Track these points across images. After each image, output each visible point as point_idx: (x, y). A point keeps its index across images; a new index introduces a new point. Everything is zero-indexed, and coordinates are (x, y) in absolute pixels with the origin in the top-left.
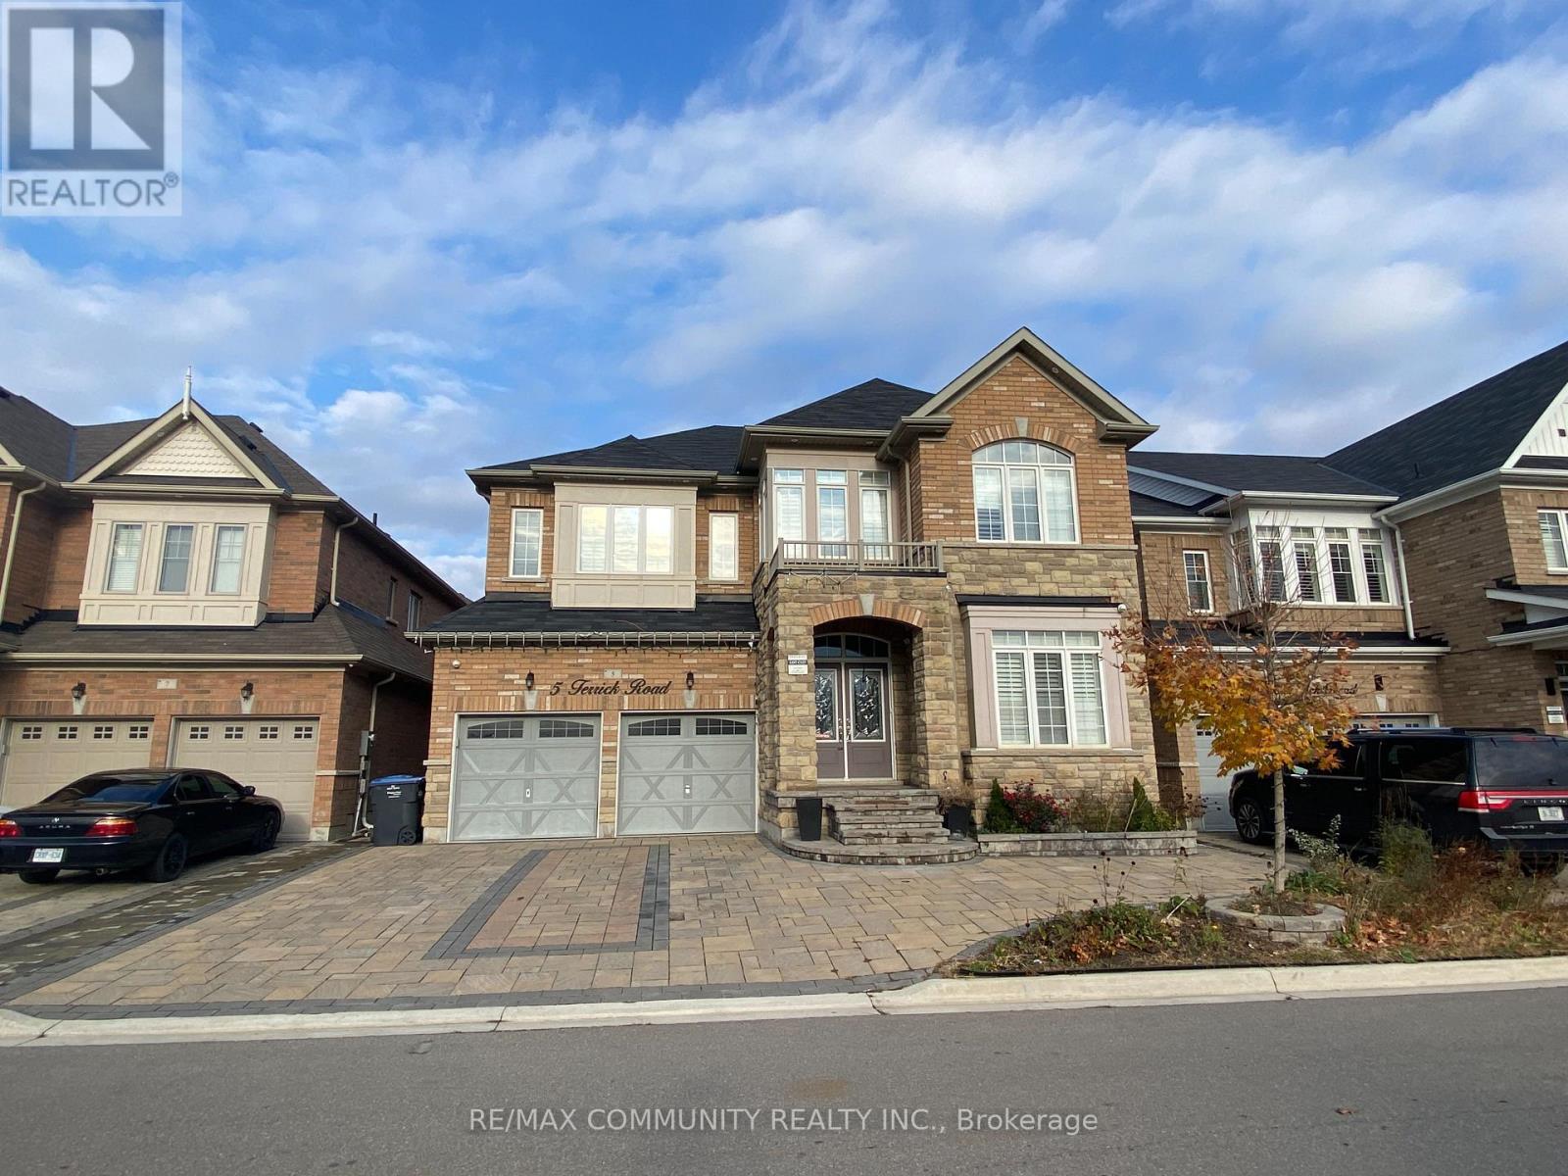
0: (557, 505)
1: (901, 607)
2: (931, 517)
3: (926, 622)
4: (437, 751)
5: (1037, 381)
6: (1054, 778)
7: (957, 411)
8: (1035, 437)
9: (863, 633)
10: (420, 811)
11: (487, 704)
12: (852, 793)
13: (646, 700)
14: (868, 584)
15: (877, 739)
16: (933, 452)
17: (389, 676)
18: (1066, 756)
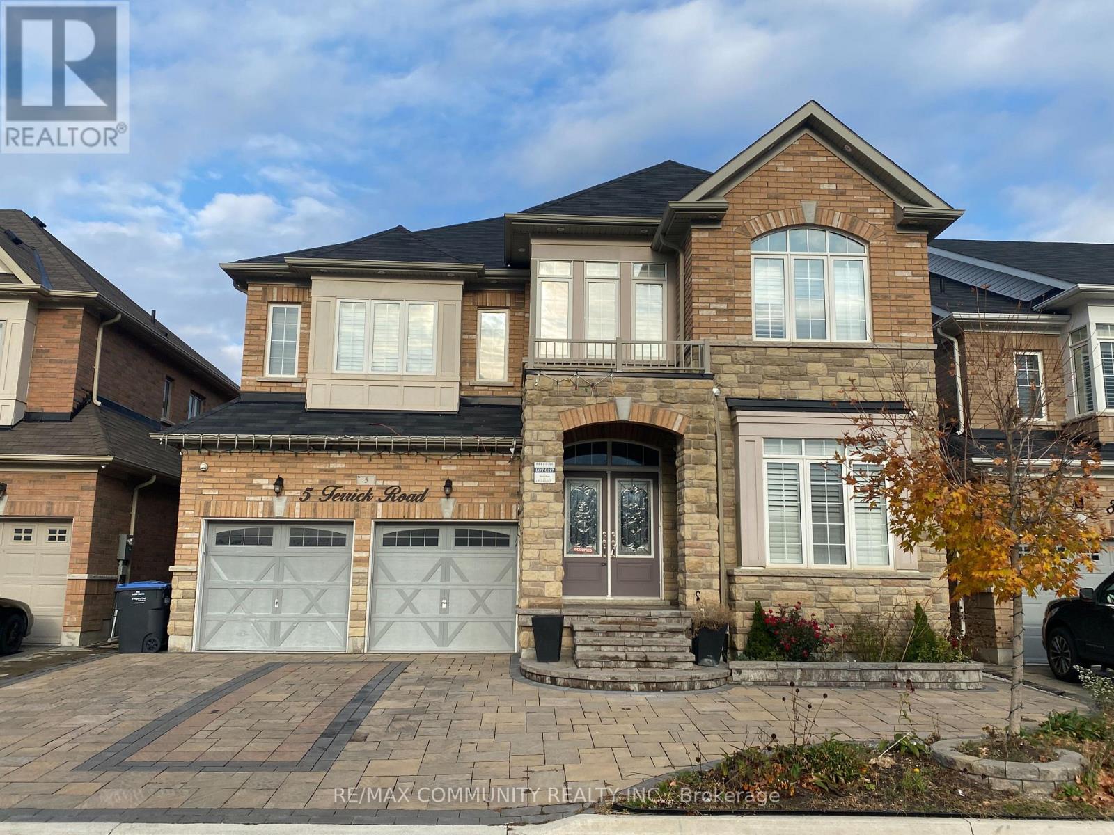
0: (314, 301)
1: (661, 411)
2: (701, 313)
3: (688, 427)
4: (183, 557)
5: (828, 161)
6: (827, 601)
7: (735, 195)
8: (823, 224)
9: (631, 439)
10: (166, 619)
11: (234, 509)
12: (598, 612)
13: (402, 508)
14: (624, 386)
15: (644, 554)
16: (707, 240)
17: (150, 479)
18: (843, 577)
